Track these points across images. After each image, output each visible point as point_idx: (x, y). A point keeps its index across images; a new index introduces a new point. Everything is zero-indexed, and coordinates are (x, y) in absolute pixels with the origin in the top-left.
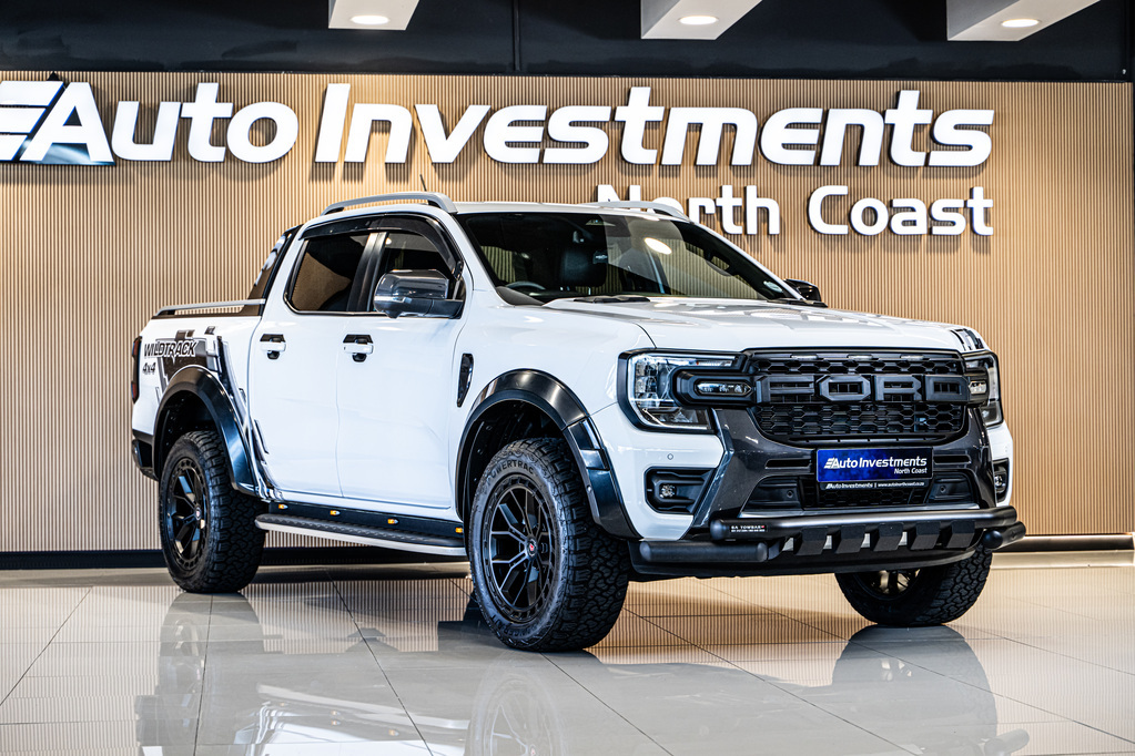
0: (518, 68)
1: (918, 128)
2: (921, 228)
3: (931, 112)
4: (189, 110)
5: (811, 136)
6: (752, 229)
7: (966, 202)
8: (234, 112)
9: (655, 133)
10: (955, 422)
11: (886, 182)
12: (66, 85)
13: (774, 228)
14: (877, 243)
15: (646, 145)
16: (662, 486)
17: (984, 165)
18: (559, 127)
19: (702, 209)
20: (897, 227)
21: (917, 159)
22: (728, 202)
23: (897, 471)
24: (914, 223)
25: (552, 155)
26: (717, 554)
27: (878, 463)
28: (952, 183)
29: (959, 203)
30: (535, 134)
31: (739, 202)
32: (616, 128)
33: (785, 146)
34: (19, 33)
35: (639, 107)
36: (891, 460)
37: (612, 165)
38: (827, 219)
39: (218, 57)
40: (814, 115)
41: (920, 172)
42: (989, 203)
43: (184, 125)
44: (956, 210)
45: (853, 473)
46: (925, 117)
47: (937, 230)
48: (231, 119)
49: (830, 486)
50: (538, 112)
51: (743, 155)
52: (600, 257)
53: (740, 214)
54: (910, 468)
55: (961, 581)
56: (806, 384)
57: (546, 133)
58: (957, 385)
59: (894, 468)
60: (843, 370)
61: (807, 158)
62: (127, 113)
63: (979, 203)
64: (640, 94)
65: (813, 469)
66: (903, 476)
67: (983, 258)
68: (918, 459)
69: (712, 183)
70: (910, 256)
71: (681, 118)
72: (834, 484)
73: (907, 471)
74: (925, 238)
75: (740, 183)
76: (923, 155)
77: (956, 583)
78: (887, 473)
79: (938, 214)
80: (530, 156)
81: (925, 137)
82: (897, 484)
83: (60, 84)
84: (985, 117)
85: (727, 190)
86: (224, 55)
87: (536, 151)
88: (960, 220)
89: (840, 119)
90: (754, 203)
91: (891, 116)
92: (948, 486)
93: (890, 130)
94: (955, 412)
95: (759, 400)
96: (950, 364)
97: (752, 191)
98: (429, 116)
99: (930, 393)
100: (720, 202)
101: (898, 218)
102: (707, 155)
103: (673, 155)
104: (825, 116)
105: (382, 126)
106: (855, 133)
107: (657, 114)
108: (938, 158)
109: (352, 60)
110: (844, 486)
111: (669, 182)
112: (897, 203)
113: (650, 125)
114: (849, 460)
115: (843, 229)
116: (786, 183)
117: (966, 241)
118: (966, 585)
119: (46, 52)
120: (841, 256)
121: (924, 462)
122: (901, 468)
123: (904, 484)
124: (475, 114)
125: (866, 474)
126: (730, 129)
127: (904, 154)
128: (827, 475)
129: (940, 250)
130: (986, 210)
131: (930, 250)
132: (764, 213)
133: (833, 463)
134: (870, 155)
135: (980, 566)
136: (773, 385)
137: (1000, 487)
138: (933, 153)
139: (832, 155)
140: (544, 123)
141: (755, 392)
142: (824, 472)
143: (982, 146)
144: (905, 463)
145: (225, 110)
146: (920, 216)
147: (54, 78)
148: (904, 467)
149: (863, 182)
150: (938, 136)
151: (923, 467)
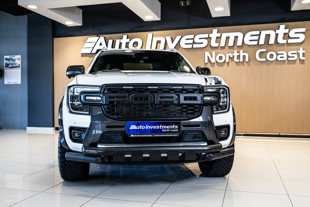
0: (189, 27)
1: (285, 34)
2: (285, 58)
3: (288, 30)
4: (122, 41)
5: (257, 38)
6: (241, 60)
8: (130, 40)
9: (218, 39)
10: (197, 112)
11: (276, 48)
12: (99, 37)
13: (247, 60)
14: (274, 63)
15: (216, 42)
16: (74, 133)
17: (303, 42)
18: (197, 40)
19: (229, 56)
20: (279, 59)
21: (284, 42)
22: (236, 54)
24: (283, 57)
25: (195, 46)
27: (154, 127)
28: (294, 47)
29: (296, 52)
30: (191, 41)
31: (238, 54)
32: (209, 39)
33: (250, 40)
34: (93, 28)
35: (215, 34)
36: (161, 126)
37: (209, 48)
38: (260, 57)
39: (129, 30)
40: (257, 33)
41: (286, 45)
42: (304, 52)
43: (121, 44)
44: (295, 54)
45: (143, 131)
47: (289, 59)
48: (129, 42)
49: (132, 136)
50: (192, 36)
51: (239, 43)
53: (238, 57)
54: (170, 129)
55: (221, 165)
57: (194, 41)
59: (162, 129)
61: (256, 43)
62: (110, 42)
63: (301, 52)
64: (215, 31)
66: (167, 132)
67: (302, 65)
68: (174, 126)
69: (232, 50)
70: (283, 66)
71: (224, 36)
72: (134, 135)
74: (287, 61)
75: (239, 50)
76: (286, 40)
77: (218, 166)
78: (159, 131)
79: (290, 55)
80: (190, 46)
81: (286, 36)
82: (163, 135)
83: (98, 37)
84: (304, 30)
85: (235, 52)
86: (130, 29)
87: (192, 45)
88: (296, 56)
89: (264, 33)
90: (242, 54)
91: (277, 31)
93: (277, 35)
94: (197, 108)
95: (104, 103)
96: (196, 90)
97: (241, 51)
98: (169, 39)
99: (182, 101)
100: (234, 54)
101: (279, 56)
102: (231, 43)
103: (223, 44)
104: (260, 33)
105: (159, 42)
106: (268, 36)
107: (219, 35)
109: (154, 29)
110: (138, 136)
111: (223, 51)
112: (279, 53)
114: (141, 126)
115: (264, 60)
116: (251, 49)
117: (298, 61)
118: (223, 166)
119: (98, 32)
120: (265, 66)
121: (177, 127)
122: (165, 129)
123: (167, 135)
124: (178, 38)
125: (149, 131)
126: (236, 37)
127: (281, 40)
128: (130, 132)
129: (291, 64)
130: (303, 54)
131: (288, 64)
132: (244, 56)
133: (133, 127)
134: (272, 41)
137: (224, 135)
138: (289, 40)
139: (262, 42)
140: (193, 39)
141: (103, 100)
142: (129, 130)
143: (302, 37)
144: (167, 127)
145: (128, 41)
146: (285, 56)
148: (167, 129)
149: (270, 48)
150: (290, 36)
151: (177, 129)
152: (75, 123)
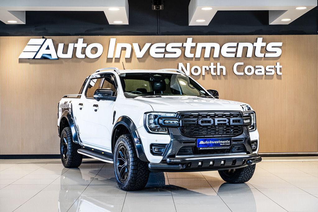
0: (159, 34)
1: (262, 47)
2: (263, 73)
3: (265, 43)
4: (76, 45)
5: (234, 50)
6: (219, 74)
7: (275, 66)
8: (87, 45)
9: (193, 49)
10: (239, 131)
11: (254, 61)
12: (46, 39)
13: (224, 73)
14: (252, 77)
15: (191, 53)
16: (155, 148)
17: (280, 56)
18: (169, 48)
19: (206, 69)
20: (257, 73)
21: (262, 55)
22: (212, 67)
23: (221, 144)
24: (261, 72)
25: (167, 56)
26: (168, 167)
27: (215, 142)
28: (271, 61)
29: (273, 67)
30: (163, 50)
31: (215, 67)
32: (183, 48)
33: (227, 52)
34: (35, 27)
35: (189, 43)
36: (219, 141)
37: (183, 58)
38: (238, 71)
39: (84, 32)
40: (235, 44)
41: (263, 59)
42: (281, 67)
43: (75, 49)
44: (272, 68)
45: (208, 145)
46: (264, 44)
47: (267, 74)
49: (201, 149)
50: (163, 45)
51: (216, 55)
52: (157, 84)
53: (215, 70)
54: (225, 143)
55: (247, 172)
56: (195, 121)
57: (165, 50)
58: (240, 120)
59: (220, 143)
60: (206, 117)
61: (233, 55)
62: (61, 46)
63: (278, 67)
64: (190, 40)
65: (196, 144)
66: (223, 146)
67: (280, 81)
68: (227, 141)
69: (208, 62)
70: (260, 81)
71: (200, 46)
72: (202, 148)
73: (224, 144)
74: (264, 76)
75: (215, 62)
76: (264, 54)
77: (245, 173)
78: (218, 145)
79: (267, 69)
80: (161, 56)
81: (264, 50)
82: (221, 148)
83: (45, 39)
84: (280, 44)
85: (212, 64)
86: (85, 31)
87: (163, 54)
88: (273, 71)
89: (241, 45)
90: (219, 67)
91: (255, 44)
92: (237, 148)
93: (255, 48)
94: (239, 128)
95: (181, 125)
96: (238, 115)
97: (218, 64)
98: (136, 46)
99: (231, 123)
100: (210, 67)
101: (257, 71)
102: (207, 55)
103: (198, 55)
104: (238, 44)
105: (124, 49)
106: (245, 49)
107: (194, 45)
108: (268, 55)
109: (117, 32)
110: (205, 149)
111: (198, 62)
112: (256, 67)
113: (192, 47)
114: (206, 142)
115: (242, 74)
116: (228, 62)
117: (275, 76)
118: (248, 173)
119: (42, 31)
120: (243, 81)
121: (229, 142)
122: (222, 143)
123: (223, 148)
124: (147, 45)
125: (212, 145)
126: (213, 48)
127: (258, 54)
128: (200, 146)
129: (268, 79)
130: (280, 68)
131: (266, 79)
132: (221, 69)
133: (202, 142)
134: (249, 54)
135: (252, 168)
136: (185, 121)
137: (255, 147)
138: (266, 54)
139: (239, 55)
140: (165, 47)
141: (180, 123)
142: (199, 145)
143: (279, 52)
144: (223, 142)
145: (85, 45)
146: (263, 70)
147: (43, 38)
148: (223, 143)
149: (248, 62)
150: (268, 49)
151: (229, 143)
152: (156, 141)
